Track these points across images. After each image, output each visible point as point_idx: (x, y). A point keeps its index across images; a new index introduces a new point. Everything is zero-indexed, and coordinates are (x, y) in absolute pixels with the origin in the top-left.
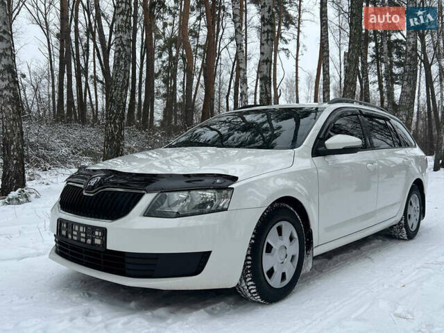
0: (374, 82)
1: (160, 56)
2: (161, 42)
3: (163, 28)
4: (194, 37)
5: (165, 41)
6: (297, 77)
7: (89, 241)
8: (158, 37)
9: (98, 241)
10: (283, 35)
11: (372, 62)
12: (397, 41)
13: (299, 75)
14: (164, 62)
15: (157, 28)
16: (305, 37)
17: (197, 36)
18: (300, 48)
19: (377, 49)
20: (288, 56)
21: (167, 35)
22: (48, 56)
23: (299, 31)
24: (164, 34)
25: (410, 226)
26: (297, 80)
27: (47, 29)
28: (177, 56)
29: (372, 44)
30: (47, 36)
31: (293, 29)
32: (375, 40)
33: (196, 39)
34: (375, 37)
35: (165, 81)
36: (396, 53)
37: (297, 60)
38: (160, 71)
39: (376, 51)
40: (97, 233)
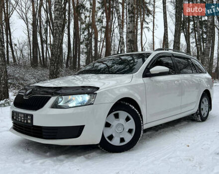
0: (193, 43)
1: (83, 33)
2: (84, 26)
3: (85, 19)
4: (100, 23)
5: (86, 25)
6: (153, 41)
7: (25, 121)
8: (82, 23)
9: (29, 121)
10: (146, 20)
11: (192, 32)
12: (205, 21)
13: (155, 40)
14: (85, 36)
15: (82, 19)
16: (157, 20)
17: (102, 22)
18: (155, 26)
19: (194, 25)
20: (149, 31)
21: (87, 22)
22: (27, 34)
23: (154, 18)
24: (85, 22)
25: (203, 114)
26: (153, 43)
27: (27, 21)
28: (92, 32)
29: (192, 23)
30: (27, 24)
31: (151, 17)
32: (194, 21)
33: (101, 24)
34: (193, 19)
35: (86, 45)
36: (205, 27)
37: (153, 32)
38: (83, 40)
39: (194, 26)
40: (29, 117)
